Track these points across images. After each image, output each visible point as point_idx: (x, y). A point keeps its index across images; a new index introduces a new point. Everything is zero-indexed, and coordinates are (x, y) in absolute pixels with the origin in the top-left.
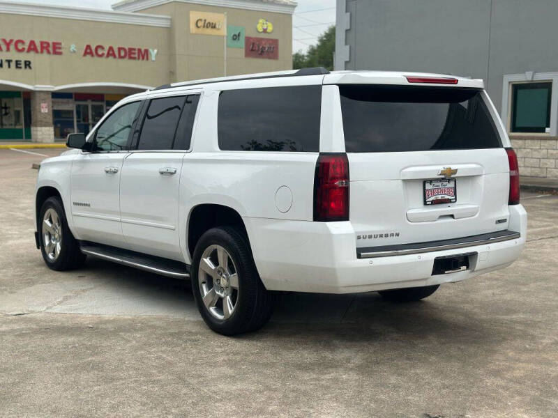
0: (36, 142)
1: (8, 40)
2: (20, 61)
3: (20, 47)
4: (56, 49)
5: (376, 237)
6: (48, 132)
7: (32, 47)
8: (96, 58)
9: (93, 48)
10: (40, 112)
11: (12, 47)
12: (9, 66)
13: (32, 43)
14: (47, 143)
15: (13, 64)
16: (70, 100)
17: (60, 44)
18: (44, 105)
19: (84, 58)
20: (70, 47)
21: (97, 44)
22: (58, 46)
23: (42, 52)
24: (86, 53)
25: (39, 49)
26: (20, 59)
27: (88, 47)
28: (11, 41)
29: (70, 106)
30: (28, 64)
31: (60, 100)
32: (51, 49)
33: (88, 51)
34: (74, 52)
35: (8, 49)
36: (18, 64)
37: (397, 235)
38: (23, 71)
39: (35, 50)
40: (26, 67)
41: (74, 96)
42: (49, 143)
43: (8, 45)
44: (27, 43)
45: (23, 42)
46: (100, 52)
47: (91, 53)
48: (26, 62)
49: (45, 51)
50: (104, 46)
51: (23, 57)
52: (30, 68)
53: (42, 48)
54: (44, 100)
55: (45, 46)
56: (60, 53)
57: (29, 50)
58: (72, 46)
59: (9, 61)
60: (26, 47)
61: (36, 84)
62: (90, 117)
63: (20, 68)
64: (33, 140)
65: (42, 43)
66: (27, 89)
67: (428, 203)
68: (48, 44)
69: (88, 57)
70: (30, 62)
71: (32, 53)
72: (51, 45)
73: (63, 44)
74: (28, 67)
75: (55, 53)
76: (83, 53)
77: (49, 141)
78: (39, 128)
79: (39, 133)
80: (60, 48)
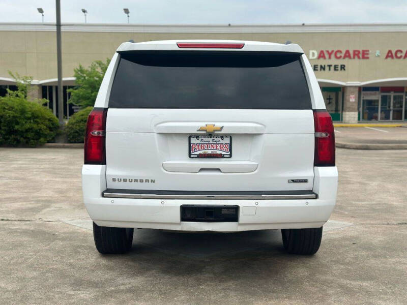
0: (345, 123)
1: (330, 51)
2: (338, 65)
3: (338, 55)
4: (364, 55)
5: (131, 181)
6: (353, 116)
7: (347, 55)
8: (395, 60)
9: (394, 53)
10: (349, 101)
11: (333, 56)
12: (330, 69)
13: (347, 52)
14: (352, 123)
15: (332, 68)
16: (377, 92)
17: (368, 51)
18: (352, 96)
19: (386, 60)
20: (376, 53)
21: (398, 49)
22: (366, 53)
23: (354, 58)
24: (387, 57)
25: (352, 56)
26: (337, 64)
27: (390, 52)
28: (333, 51)
29: (376, 96)
30: (343, 67)
31: (369, 92)
32: (361, 56)
33: (390, 55)
34: (379, 56)
35: (330, 58)
36: (336, 68)
37: (153, 181)
38: (339, 72)
39: (349, 57)
40: (341, 69)
41: (380, 89)
42: (354, 124)
43: (330, 54)
44: (344, 52)
45: (340, 52)
46: (399, 55)
47: (392, 57)
48: (341, 66)
49: (356, 57)
50: (402, 50)
51: (339, 62)
52: (344, 70)
53: (354, 55)
54: (352, 93)
55: (356, 54)
56: (368, 58)
57: (345, 57)
58: (377, 52)
59: (330, 66)
60: (343, 55)
61: (348, 81)
62: (392, 104)
63: (337, 70)
64: (343, 121)
65: (354, 51)
66: (342, 85)
67: (193, 156)
68: (359, 52)
69: (389, 59)
70: (344, 66)
71: (347, 59)
72: (361, 52)
73: (370, 51)
74: (343, 69)
75: (364, 58)
76: (385, 56)
77: (353, 122)
78: (347, 113)
79: (347, 116)
80: (368, 54)
